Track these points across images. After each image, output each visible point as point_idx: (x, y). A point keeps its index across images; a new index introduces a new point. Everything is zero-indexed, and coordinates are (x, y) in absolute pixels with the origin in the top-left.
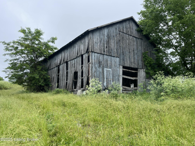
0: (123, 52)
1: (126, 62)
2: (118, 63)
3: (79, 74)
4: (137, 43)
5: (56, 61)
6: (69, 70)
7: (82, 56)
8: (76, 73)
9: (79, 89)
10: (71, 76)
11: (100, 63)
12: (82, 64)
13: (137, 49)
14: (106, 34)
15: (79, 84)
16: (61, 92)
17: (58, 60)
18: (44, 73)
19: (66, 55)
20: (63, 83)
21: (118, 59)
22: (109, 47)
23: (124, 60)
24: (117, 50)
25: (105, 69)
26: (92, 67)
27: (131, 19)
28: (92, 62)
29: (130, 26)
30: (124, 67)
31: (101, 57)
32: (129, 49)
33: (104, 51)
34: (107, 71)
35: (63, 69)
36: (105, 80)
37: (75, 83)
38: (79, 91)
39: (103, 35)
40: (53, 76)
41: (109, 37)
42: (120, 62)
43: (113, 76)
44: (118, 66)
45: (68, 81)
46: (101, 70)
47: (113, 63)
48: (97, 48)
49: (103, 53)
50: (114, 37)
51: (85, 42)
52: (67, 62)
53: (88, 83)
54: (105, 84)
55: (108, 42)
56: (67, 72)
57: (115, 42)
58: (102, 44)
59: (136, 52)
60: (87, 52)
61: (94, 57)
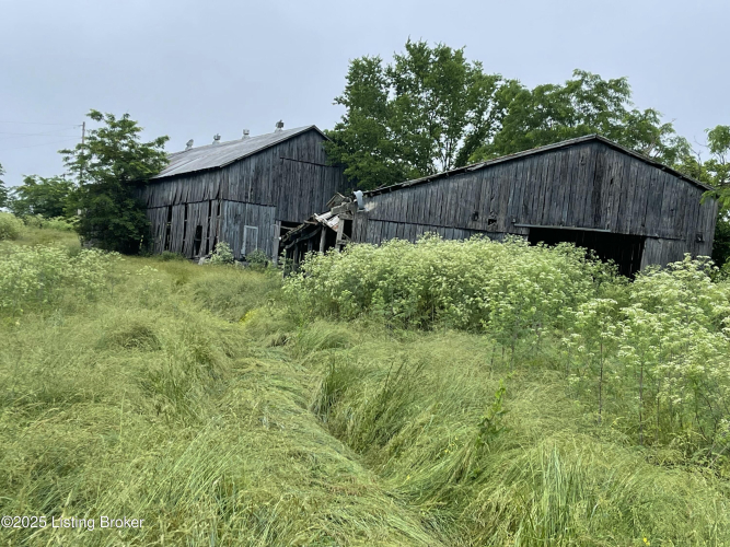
0: (285, 196)
1: (290, 215)
2: (272, 216)
3: (204, 231)
4: (322, 175)
5: (166, 194)
6: (189, 220)
7: (210, 202)
8: (199, 228)
9: (203, 256)
10: (191, 231)
11: (236, 216)
12: (210, 215)
13: (322, 187)
14: (253, 167)
15: (203, 248)
16: (172, 258)
17: (170, 192)
18: (139, 215)
19: (186, 188)
20: (176, 242)
21: (273, 209)
22: (257, 189)
23: (286, 210)
24: (272, 193)
25: (246, 227)
26: (222, 224)
27: (313, 130)
28: (223, 215)
29: (308, 144)
30: (284, 223)
31: (240, 208)
32: (301, 190)
33: (247, 197)
34: (249, 231)
35: (179, 216)
36: (244, 244)
37: (197, 244)
38: (202, 259)
39: (248, 170)
40: (158, 223)
41: (258, 172)
42: (277, 214)
43: (260, 239)
44: (272, 221)
45: (187, 240)
46: (238, 228)
47: (263, 216)
48: (233, 193)
49: (244, 200)
50: (268, 170)
51: (216, 179)
52: (186, 204)
53: (214, 248)
54: (243, 251)
55: (256, 181)
56: (185, 223)
57: (271, 180)
58: (243, 186)
59: (316, 193)
60: (217, 198)
61: (227, 207)
